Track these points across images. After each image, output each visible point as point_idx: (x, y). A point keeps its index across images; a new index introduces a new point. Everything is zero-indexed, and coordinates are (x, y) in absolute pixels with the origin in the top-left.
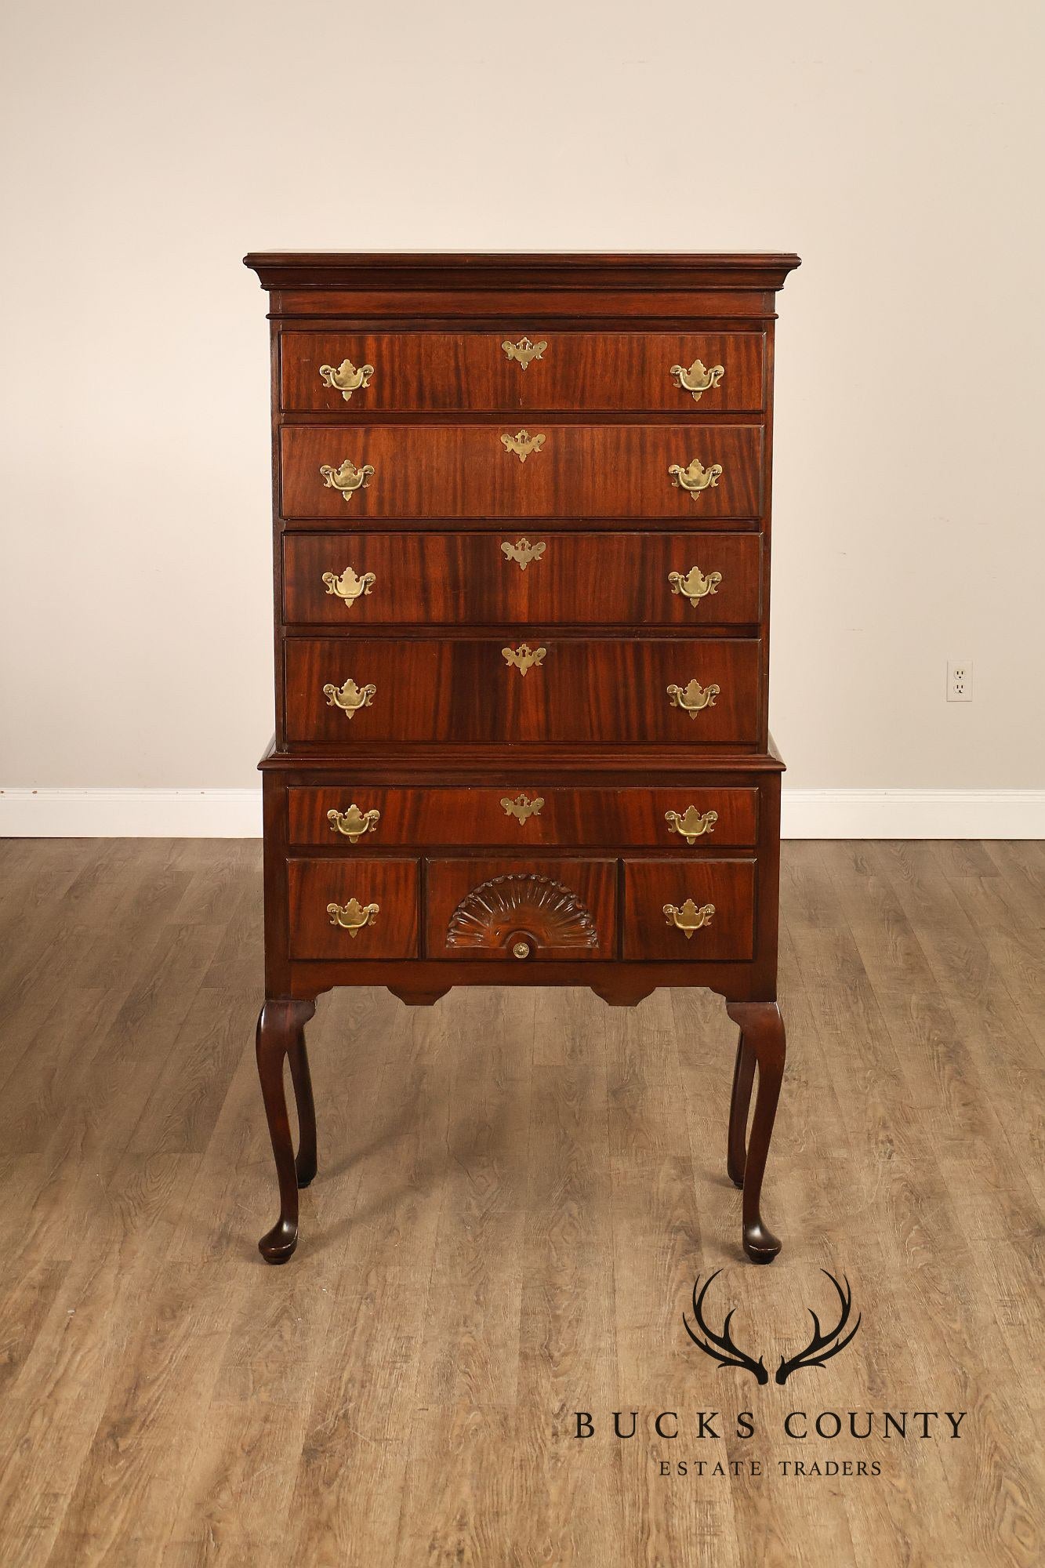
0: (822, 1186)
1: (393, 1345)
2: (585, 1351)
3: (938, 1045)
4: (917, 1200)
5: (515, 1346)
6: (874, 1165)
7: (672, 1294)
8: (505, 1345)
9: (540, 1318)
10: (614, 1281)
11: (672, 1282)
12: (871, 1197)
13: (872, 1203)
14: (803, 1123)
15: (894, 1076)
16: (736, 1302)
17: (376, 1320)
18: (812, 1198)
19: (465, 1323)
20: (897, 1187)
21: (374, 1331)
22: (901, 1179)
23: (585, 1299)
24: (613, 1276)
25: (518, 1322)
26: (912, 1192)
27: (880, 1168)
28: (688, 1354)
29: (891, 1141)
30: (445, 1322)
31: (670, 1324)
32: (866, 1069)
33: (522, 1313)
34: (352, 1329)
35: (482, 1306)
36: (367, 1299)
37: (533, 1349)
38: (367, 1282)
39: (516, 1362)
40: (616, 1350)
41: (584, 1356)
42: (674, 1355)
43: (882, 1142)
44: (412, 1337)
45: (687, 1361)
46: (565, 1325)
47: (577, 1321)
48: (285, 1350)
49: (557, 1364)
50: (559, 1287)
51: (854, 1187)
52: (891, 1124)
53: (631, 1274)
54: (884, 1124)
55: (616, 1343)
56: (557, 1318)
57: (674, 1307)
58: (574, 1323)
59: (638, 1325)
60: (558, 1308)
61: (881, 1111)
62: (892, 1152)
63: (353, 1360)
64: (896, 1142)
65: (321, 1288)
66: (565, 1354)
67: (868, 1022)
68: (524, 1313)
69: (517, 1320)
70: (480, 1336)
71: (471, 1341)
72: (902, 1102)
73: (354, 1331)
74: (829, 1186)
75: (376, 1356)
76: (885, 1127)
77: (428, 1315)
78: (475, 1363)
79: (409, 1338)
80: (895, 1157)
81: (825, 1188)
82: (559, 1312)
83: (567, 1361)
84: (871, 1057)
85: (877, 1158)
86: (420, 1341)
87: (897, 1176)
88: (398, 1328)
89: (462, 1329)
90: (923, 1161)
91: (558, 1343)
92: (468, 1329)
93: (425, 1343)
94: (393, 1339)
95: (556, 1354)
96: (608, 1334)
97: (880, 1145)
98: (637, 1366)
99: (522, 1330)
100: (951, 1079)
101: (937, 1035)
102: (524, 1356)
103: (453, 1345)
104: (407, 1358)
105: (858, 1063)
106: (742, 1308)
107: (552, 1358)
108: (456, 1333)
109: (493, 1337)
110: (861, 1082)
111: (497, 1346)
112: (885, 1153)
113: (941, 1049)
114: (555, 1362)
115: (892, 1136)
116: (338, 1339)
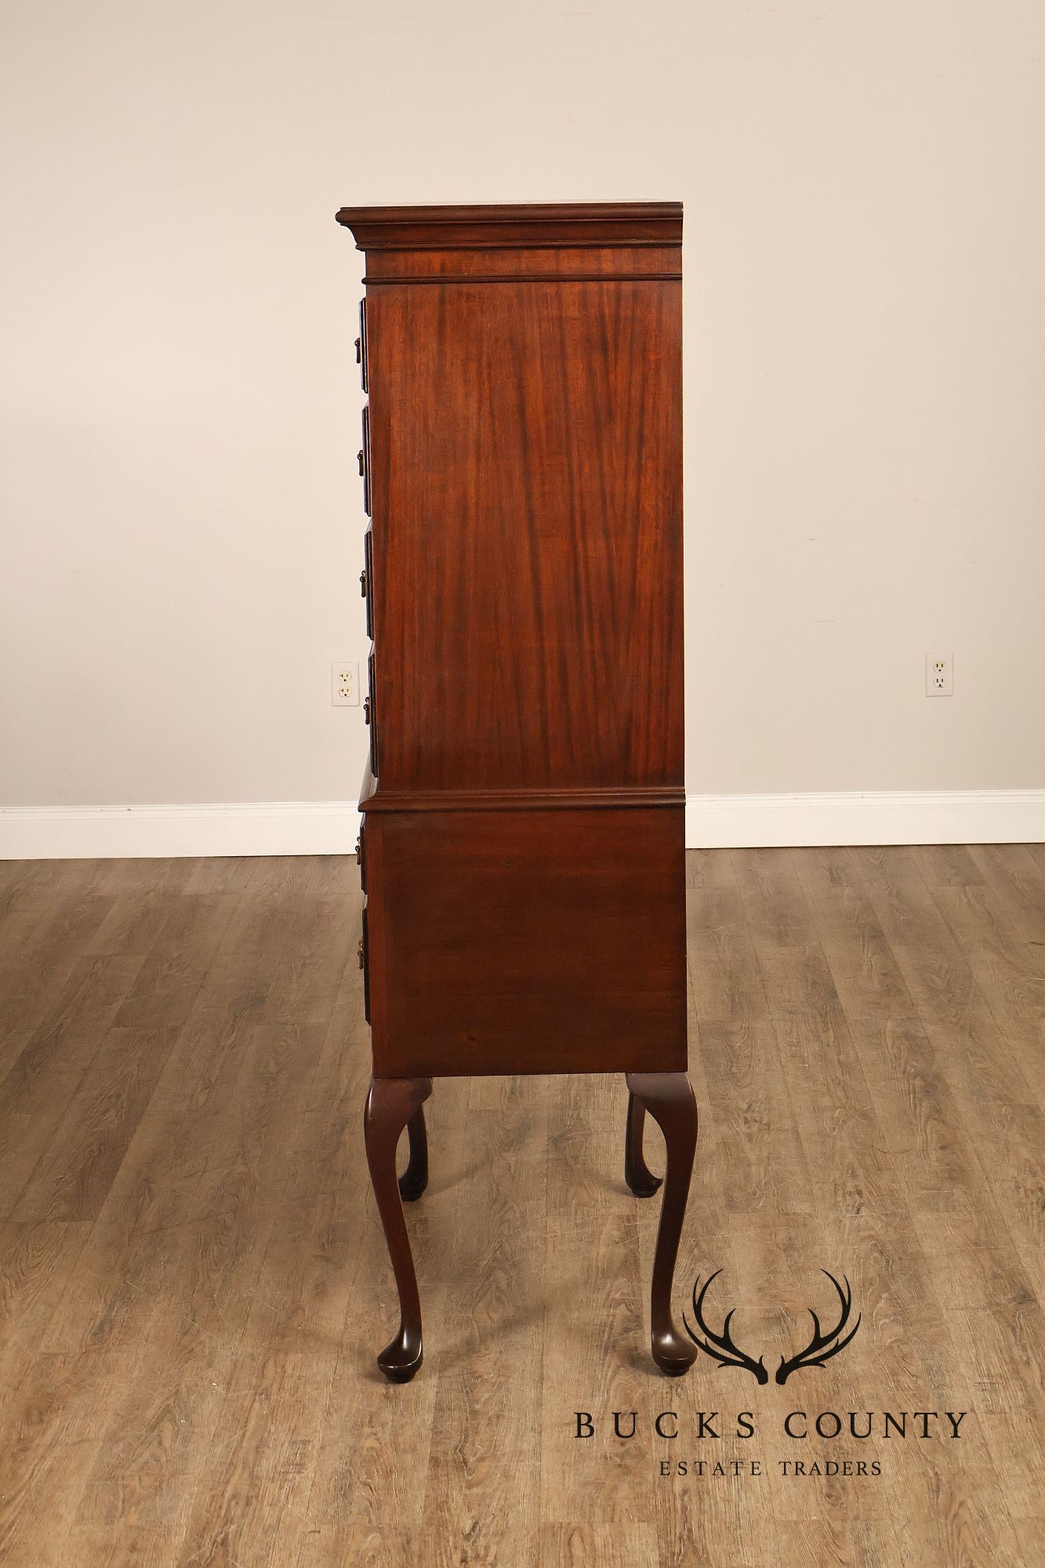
0: (781, 1247)
1: (286, 1451)
2: (504, 1454)
3: (915, 1078)
4: (887, 1262)
5: (426, 1450)
6: (841, 1221)
7: (608, 1382)
8: (414, 1449)
9: (456, 1414)
10: (542, 1366)
11: (609, 1367)
12: (836, 1260)
13: (837, 1268)
14: (762, 1172)
15: (865, 1115)
16: (679, 1390)
17: (270, 1421)
18: (769, 1263)
19: (370, 1421)
20: (865, 1246)
21: (266, 1434)
22: (870, 1237)
23: (508, 1390)
24: (542, 1360)
25: (431, 1420)
26: (881, 1253)
27: (848, 1224)
28: (622, 1457)
29: (860, 1193)
30: (347, 1422)
31: (603, 1419)
32: (835, 1108)
33: (436, 1408)
34: (241, 1432)
35: (391, 1402)
36: (261, 1394)
37: (445, 1454)
38: (263, 1373)
39: (424, 1471)
40: (540, 1453)
41: (504, 1462)
42: (606, 1457)
43: (850, 1195)
44: (309, 1442)
45: (620, 1466)
46: (484, 1422)
47: (498, 1417)
48: (164, 1459)
49: (471, 1472)
50: (480, 1376)
51: (817, 1248)
52: (860, 1172)
53: (563, 1358)
54: (853, 1172)
55: (540, 1444)
56: (475, 1413)
57: (608, 1398)
58: (494, 1420)
59: (567, 1421)
60: (477, 1402)
61: (850, 1157)
62: (861, 1205)
63: (239, 1469)
64: (865, 1193)
65: (211, 1382)
66: (481, 1459)
67: (839, 1054)
68: (439, 1408)
69: (429, 1417)
70: (386, 1436)
71: (376, 1445)
72: (872, 1146)
73: (243, 1435)
74: (789, 1247)
75: (266, 1466)
76: (854, 1175)
77: (329, 1413)
78: (378, 1472)
79: (305, 1442)
80: (864, 1212)
81: (784, 1250)
82: (477, 1407)
83: (484, 1468)
84: (840, 1094)
85: (844, 1213)
86: (318, 1445)
87: (866, 1234)
88: (294, 1431)
89: (367, 1430)
90: (895, 1215)
91: (473, 1444)
92: (374, 1430)
93: (323, 1448)
94: (286, 1444)
95: (471, 1460)
96: (532, 1434)
97: (848, 1197)
98: (563, 1472)
99: (436, 1431)
100: (928, 1118)
101: (913, 1067)
102: (435, 1462)
103: (354, 1450)
104: (300, 1467)
105: (826, 1101)
106: (686, 1397)
107: (465, 1462)
108: (360, 1435)
109: (401, 1440)
110: (829, 1123)
111: (405, 1451)
112: (853, 1207)
113: (918, 1082)
114: (470, 1469)
115: (862, 1187)
116: (225, 1444)
